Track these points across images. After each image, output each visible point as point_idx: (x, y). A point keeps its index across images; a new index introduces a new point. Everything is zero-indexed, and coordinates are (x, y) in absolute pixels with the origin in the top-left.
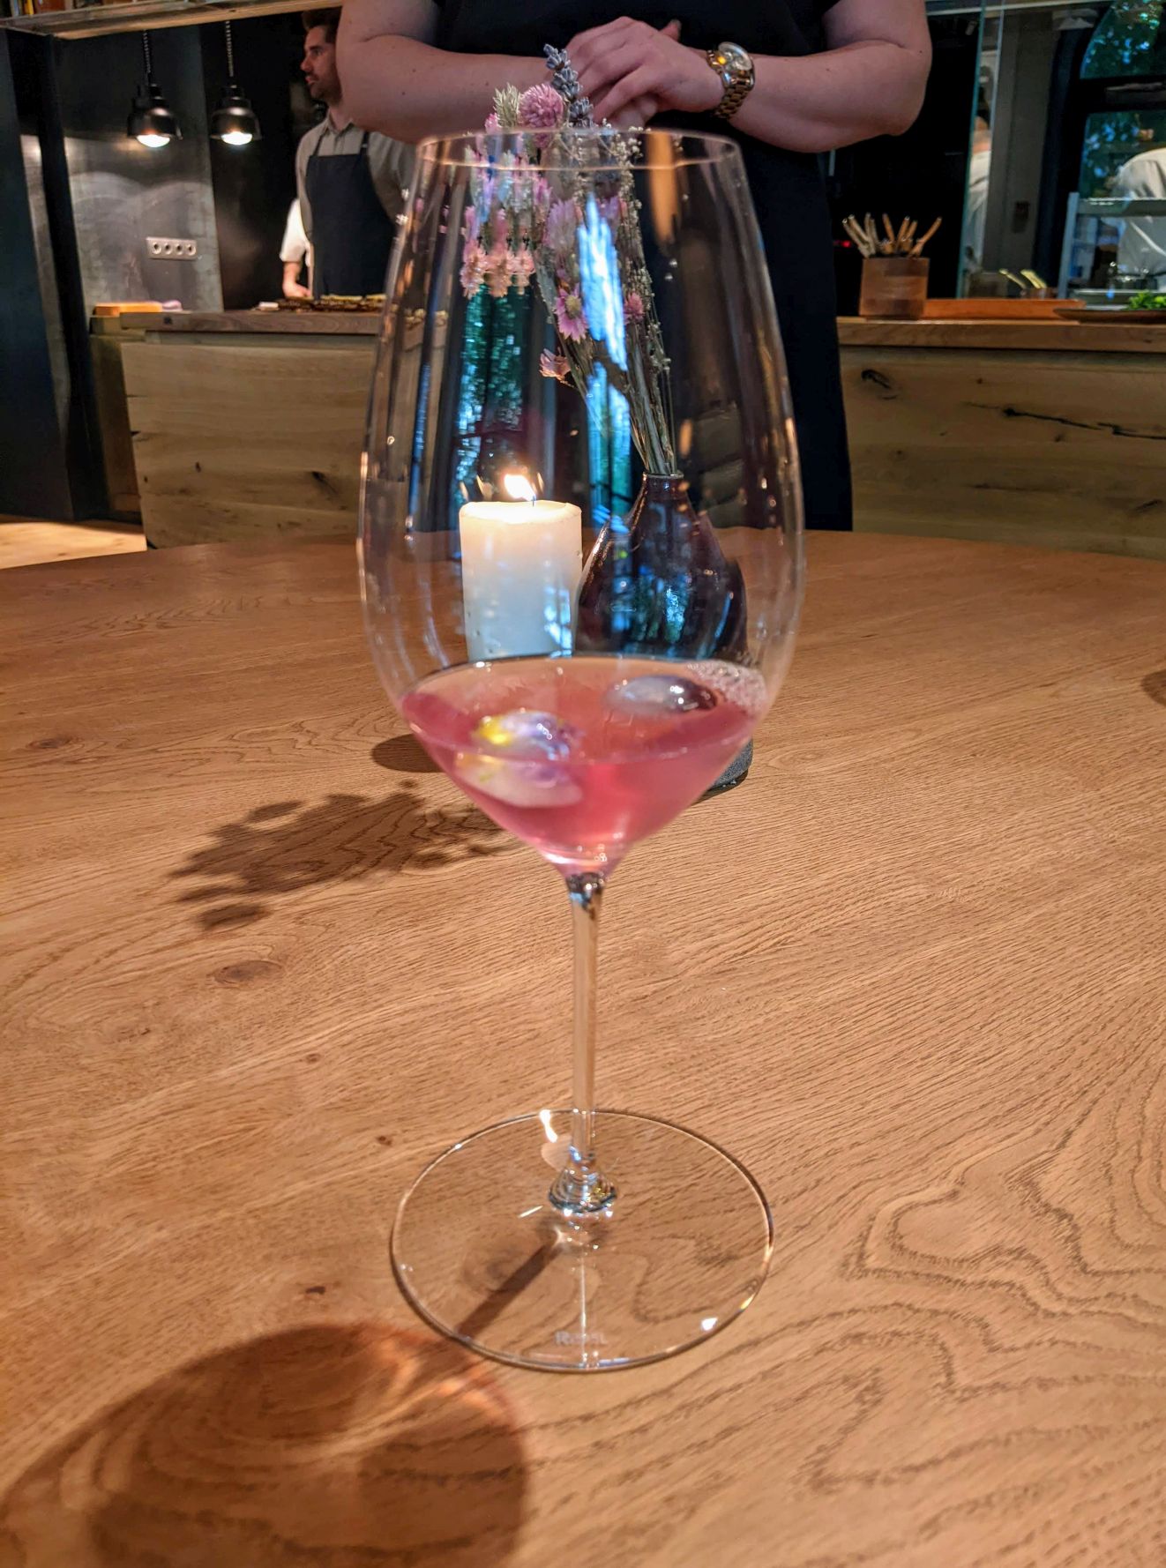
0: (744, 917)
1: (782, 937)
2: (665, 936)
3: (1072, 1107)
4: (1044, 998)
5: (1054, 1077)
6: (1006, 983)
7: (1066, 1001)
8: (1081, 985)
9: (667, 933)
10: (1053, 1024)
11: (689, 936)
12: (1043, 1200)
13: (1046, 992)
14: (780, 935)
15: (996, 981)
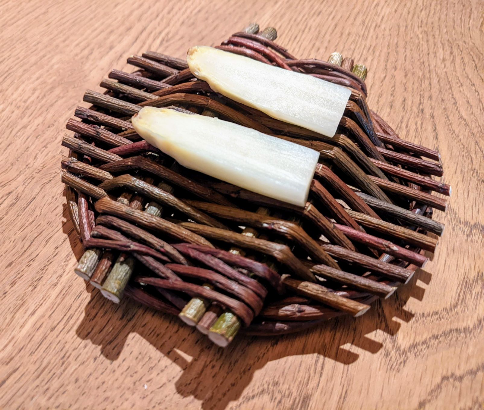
0: (127, 24)
1: (163, 34)
2: (76, 58)
3: (424, 125)
4: (351, 39)
5: (398, 104)
6: (323, 32)
7: (364, 37)
8: (364, 23)
9: (77, 55)
10: (370, 59)
11: (96, 54)
12: (462, 220)
13: (349, 34)
14: (160, 33)
15: (316, 33)
